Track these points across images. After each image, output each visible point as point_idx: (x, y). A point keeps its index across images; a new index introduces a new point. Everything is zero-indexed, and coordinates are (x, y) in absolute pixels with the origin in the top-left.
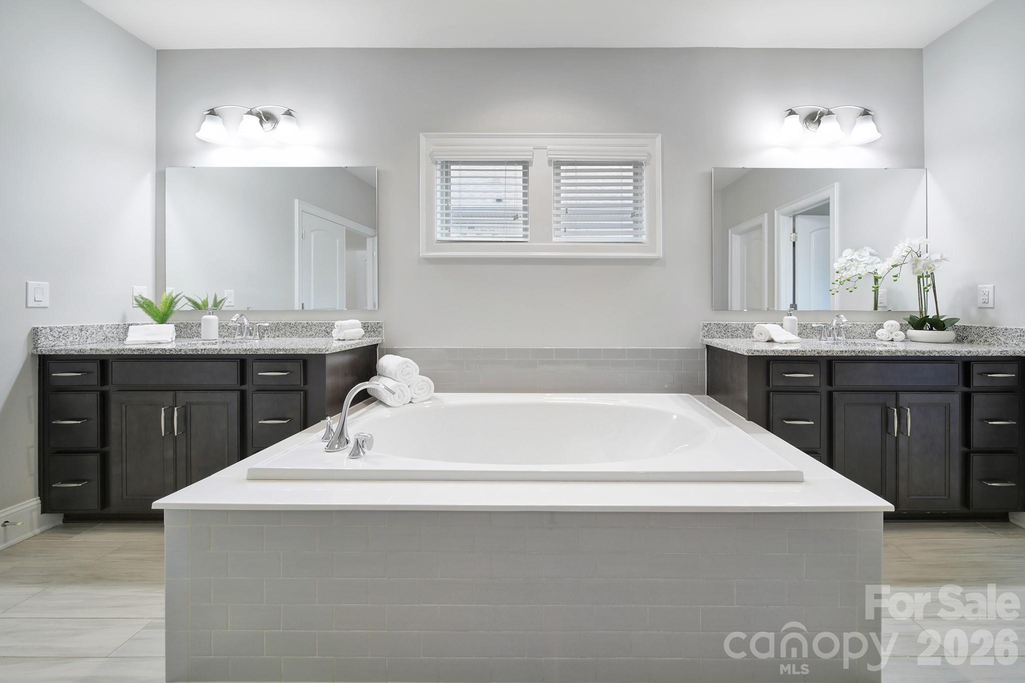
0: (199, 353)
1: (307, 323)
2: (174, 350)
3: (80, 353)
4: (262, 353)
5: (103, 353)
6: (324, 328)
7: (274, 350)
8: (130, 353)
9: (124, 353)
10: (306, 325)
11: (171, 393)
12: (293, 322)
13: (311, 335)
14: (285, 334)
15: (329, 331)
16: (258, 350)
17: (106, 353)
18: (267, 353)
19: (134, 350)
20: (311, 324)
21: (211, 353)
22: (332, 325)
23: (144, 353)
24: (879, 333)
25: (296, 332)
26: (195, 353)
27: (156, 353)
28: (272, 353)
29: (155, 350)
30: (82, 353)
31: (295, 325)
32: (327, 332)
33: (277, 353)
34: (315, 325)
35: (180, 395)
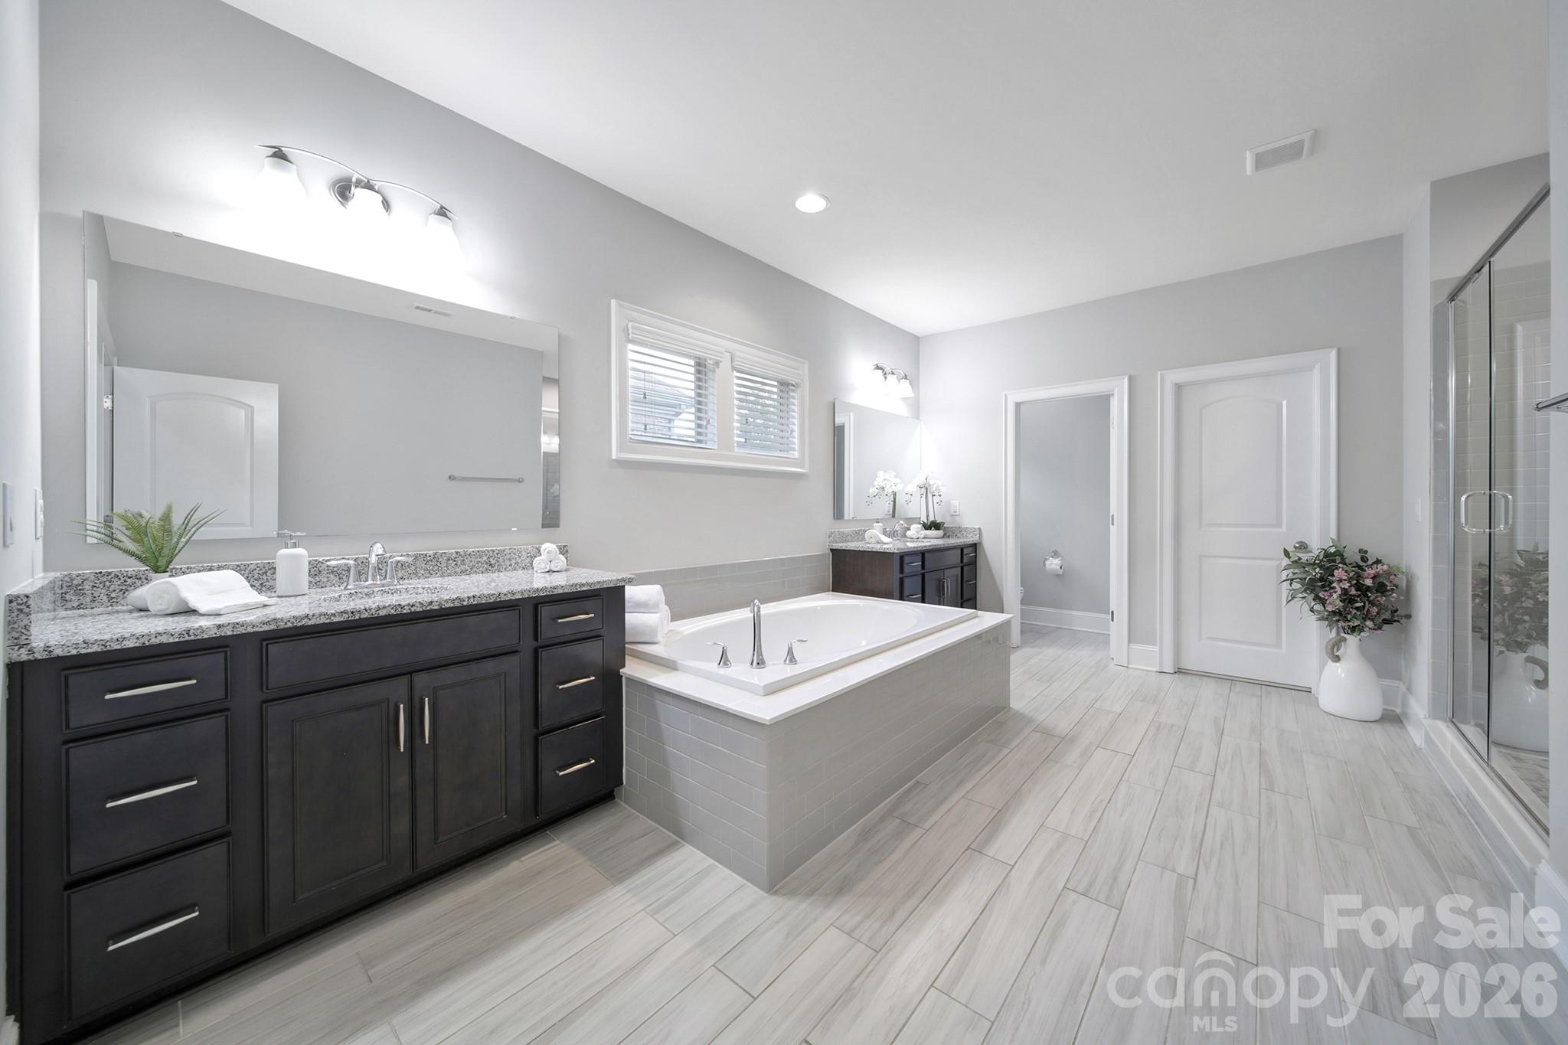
0: (465, 603)
1: (457, 553)
2: (418, 604)
3: (187, 638)
4: (561, 591)
5: (252, 630)
6: (485, 558)
7: (576, 586)
8: (323, 620)
9: (310, 623)
10: (455, 555)
11: (405, 680)
12: (431, 553)
13: (462, 572)
14: (416, 573)
15: (493, 562)
16: (554, 588)
17: (261, 630)
18: (567, 591)
19: (334, 615)
20: (462, 554)
21: (484, 602)
22: (497, 554)
23: (357, 617)
24: (909, 533)
25: (436, 568)
26: (456, 604)
27: (382, 613)
28: (573, 590)
29: (379, 608)
30: (192, 638)
31: (435, 557)
32: (491, 565)
33: (579, 590)
34: (470, 555)
35: (421, 680)
